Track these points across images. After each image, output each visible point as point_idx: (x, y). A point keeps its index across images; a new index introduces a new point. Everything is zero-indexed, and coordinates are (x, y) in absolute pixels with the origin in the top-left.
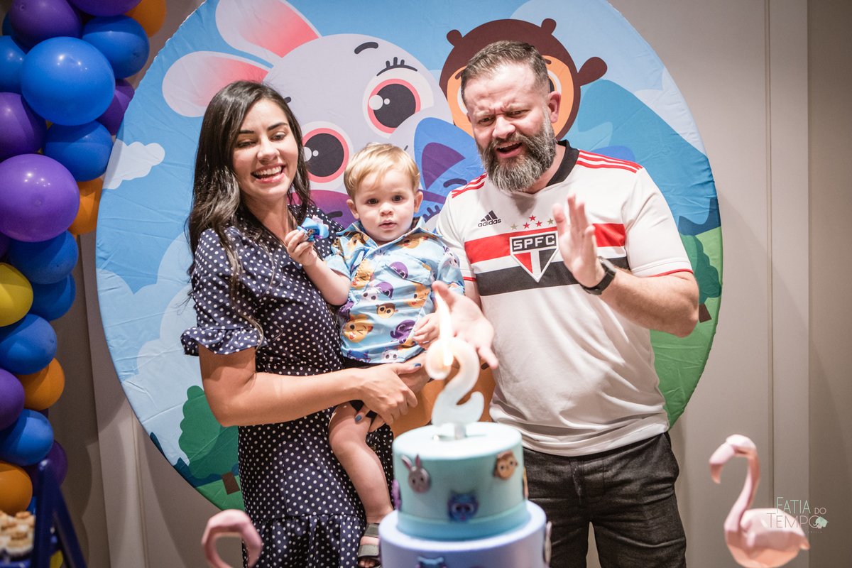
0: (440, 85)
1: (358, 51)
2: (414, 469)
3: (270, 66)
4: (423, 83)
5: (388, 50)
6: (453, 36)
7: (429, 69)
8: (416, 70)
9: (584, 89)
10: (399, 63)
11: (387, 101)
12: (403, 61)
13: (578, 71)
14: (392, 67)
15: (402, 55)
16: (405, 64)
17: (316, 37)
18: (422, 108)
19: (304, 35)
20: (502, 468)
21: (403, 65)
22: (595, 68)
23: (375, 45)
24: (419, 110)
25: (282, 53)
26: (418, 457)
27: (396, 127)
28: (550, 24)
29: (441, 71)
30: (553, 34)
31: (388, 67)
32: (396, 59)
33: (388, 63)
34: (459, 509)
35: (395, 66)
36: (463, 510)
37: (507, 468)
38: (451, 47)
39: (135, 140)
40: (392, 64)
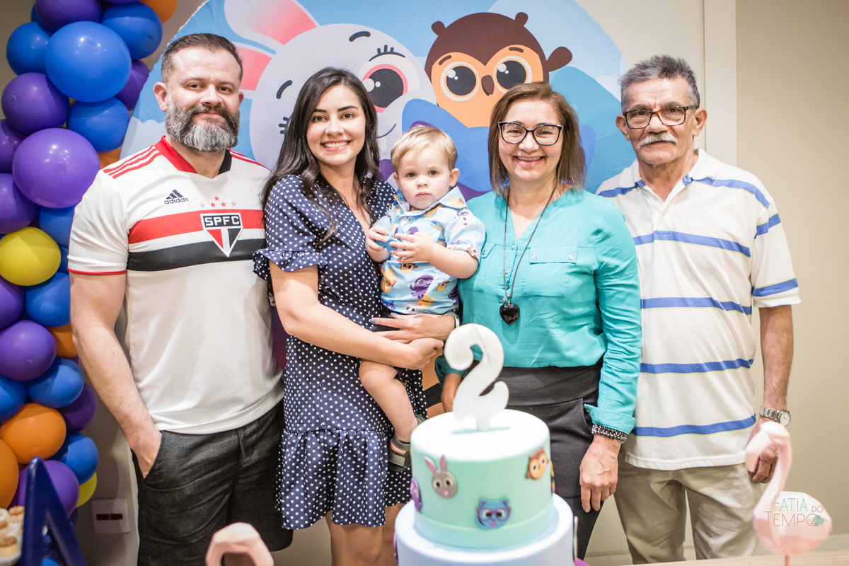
0: (425, 70)
1: (352, 39)
2: (439, 471)
3: (273, 52)
4: (410, 68)
5: (379, 39)
6: (437, 27)
7: (416, 55)
8: (404, 57)
9: (552, 74)
10: (389, 50)
11: (378, 84)
12: (392, 49)
13: (547, 59)
14: (383, 54)
15: (392, 43)
16: (394, 51)
17: (315, 26)
18: (409, 91)
19: (304, 25)
20: (535, 468)
21: (392, 52)
22: (562, 57)
23: (367, 34)
24: (406, 92)
25: (284, 40)
26: (443, 458)
27: (386, 107)
28: (522, 17)
29: (426, 58)
30: (526, 26)
31: (380, 54)
32: (386, 47)
33: (379, 50)
34: (489, 515)
35: (386, 52)
36: (494, 516)
37: (539, 467)
38: (435, 36)
39: (150, 118)
40: (382, 51)
